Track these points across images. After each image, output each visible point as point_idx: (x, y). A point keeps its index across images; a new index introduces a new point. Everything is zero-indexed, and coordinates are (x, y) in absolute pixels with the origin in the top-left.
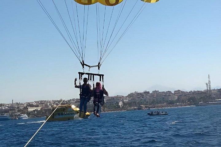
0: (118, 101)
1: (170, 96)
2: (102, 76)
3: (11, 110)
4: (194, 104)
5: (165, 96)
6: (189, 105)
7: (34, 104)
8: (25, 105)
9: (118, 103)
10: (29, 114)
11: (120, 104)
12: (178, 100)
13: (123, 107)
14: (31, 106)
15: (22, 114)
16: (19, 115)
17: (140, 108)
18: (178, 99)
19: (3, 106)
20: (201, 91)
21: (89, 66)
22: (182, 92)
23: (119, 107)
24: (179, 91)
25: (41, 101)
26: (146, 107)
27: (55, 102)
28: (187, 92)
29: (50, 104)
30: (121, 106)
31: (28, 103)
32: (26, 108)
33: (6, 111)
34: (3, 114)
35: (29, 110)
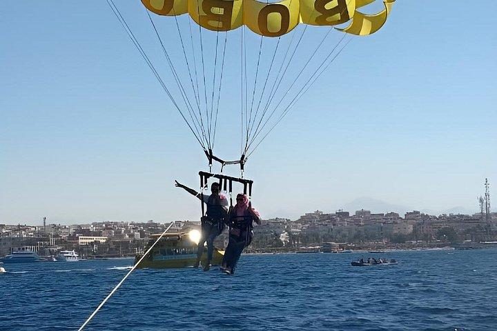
0: (278, 231)
1: (397, 223)
2: (248, 184)
3: (41, 240)
4: (451, 245)
5: (384, 223)
6: (439, 246)
7: (92, 229)
8: (72, 231)
9: (277, 235)
10: (80, 250)
11: (283, 237)
12: (415, 235)
13: (289, 245)
14: (86, 232)
15: (66, 249)
16: (59, 251)
17: (327, 249)
18: (414, 231)
19: (24, 230)
20: (467, 216)
21: (222, 162)
22: (423, 215)
23: (280, 243)
24: (416, 213)
25: (107, 224)
26: (341, 247)
27: (136, 226)
28: (435, 217)
29: (127, 231)
30: (285, 241)
31: (79, 226)
32: (73, 237)
33: (30, 242)
34: (23, 249)
35: (80, 241)
